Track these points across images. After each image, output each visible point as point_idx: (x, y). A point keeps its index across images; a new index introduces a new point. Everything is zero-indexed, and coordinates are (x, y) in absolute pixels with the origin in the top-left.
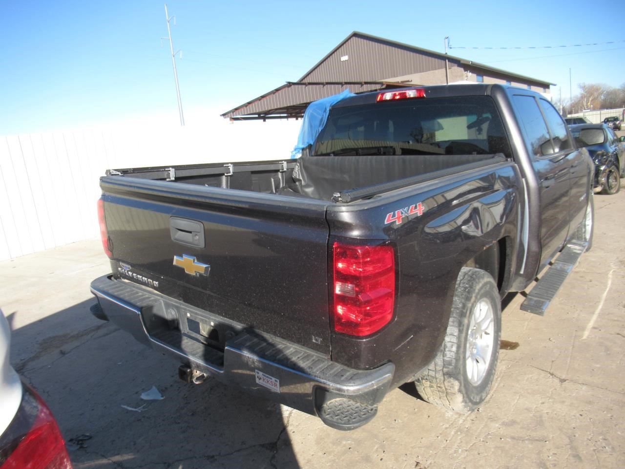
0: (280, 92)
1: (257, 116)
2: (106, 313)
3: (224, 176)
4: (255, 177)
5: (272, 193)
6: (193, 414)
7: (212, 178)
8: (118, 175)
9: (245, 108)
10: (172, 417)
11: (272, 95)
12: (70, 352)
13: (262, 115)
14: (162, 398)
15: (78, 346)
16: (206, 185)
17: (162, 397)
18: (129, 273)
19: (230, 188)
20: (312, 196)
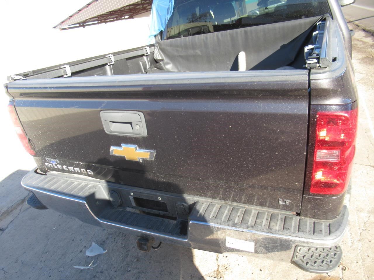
0: (91, 5)
1: (78, 25)
2: (44, 203)
3: (107, 66)
4: (129, 62)
5: (142, 73)
6: (138, 260)
7: (98, 69)
8: (21, 79)
9: (69, 20)
10: (121, 267)
11: (86, 8)
12: (7, 227)
13: (81, 24)
14: (105, 252)
15: (13, 221)
16: (95, 76)
17: (104, 250)
18: (58, 165)
19: (114, 75)
20: (172, 71)
